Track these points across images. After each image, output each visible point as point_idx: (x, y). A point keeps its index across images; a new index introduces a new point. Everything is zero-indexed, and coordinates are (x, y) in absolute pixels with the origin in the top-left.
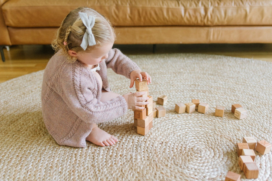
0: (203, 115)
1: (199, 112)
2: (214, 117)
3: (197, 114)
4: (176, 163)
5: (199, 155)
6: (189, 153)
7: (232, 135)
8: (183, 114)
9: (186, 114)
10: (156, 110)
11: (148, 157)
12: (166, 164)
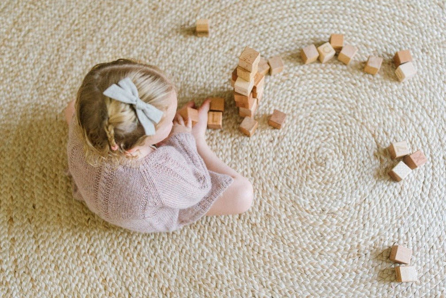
0: (345, 67)
1: (339, 61)
2: (362, 74)
3: (335, 66)
4: (289, 183)
5: (323, 168)
6: (310, 163)
7: (379, 122)
8: (313, 66)
9: (318, 65)
10: (268, 68)
11: (252, 169)
12: (276, 184)
